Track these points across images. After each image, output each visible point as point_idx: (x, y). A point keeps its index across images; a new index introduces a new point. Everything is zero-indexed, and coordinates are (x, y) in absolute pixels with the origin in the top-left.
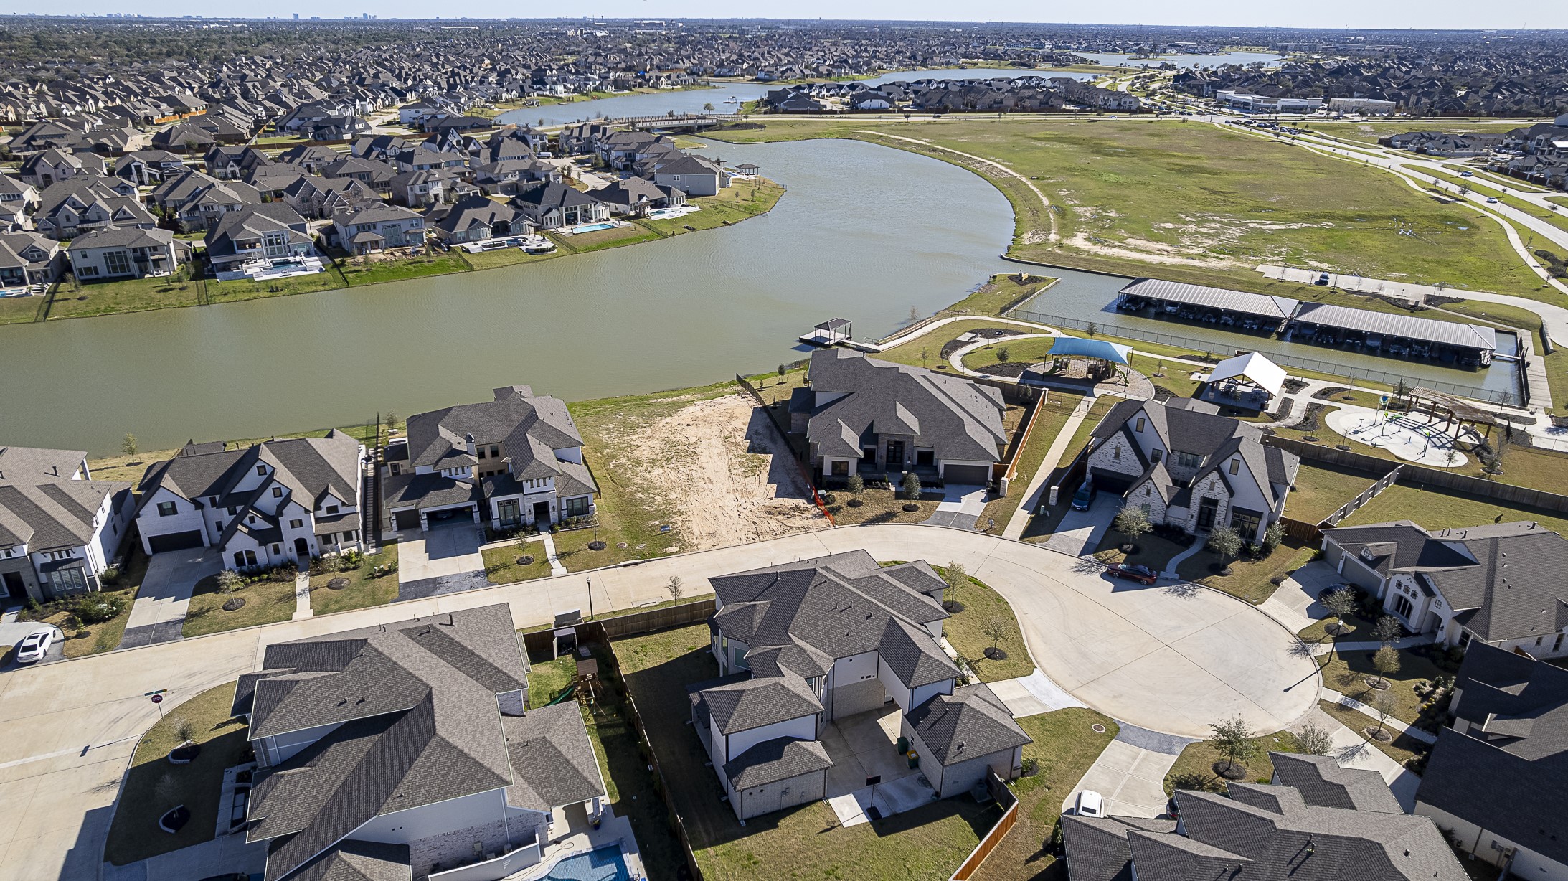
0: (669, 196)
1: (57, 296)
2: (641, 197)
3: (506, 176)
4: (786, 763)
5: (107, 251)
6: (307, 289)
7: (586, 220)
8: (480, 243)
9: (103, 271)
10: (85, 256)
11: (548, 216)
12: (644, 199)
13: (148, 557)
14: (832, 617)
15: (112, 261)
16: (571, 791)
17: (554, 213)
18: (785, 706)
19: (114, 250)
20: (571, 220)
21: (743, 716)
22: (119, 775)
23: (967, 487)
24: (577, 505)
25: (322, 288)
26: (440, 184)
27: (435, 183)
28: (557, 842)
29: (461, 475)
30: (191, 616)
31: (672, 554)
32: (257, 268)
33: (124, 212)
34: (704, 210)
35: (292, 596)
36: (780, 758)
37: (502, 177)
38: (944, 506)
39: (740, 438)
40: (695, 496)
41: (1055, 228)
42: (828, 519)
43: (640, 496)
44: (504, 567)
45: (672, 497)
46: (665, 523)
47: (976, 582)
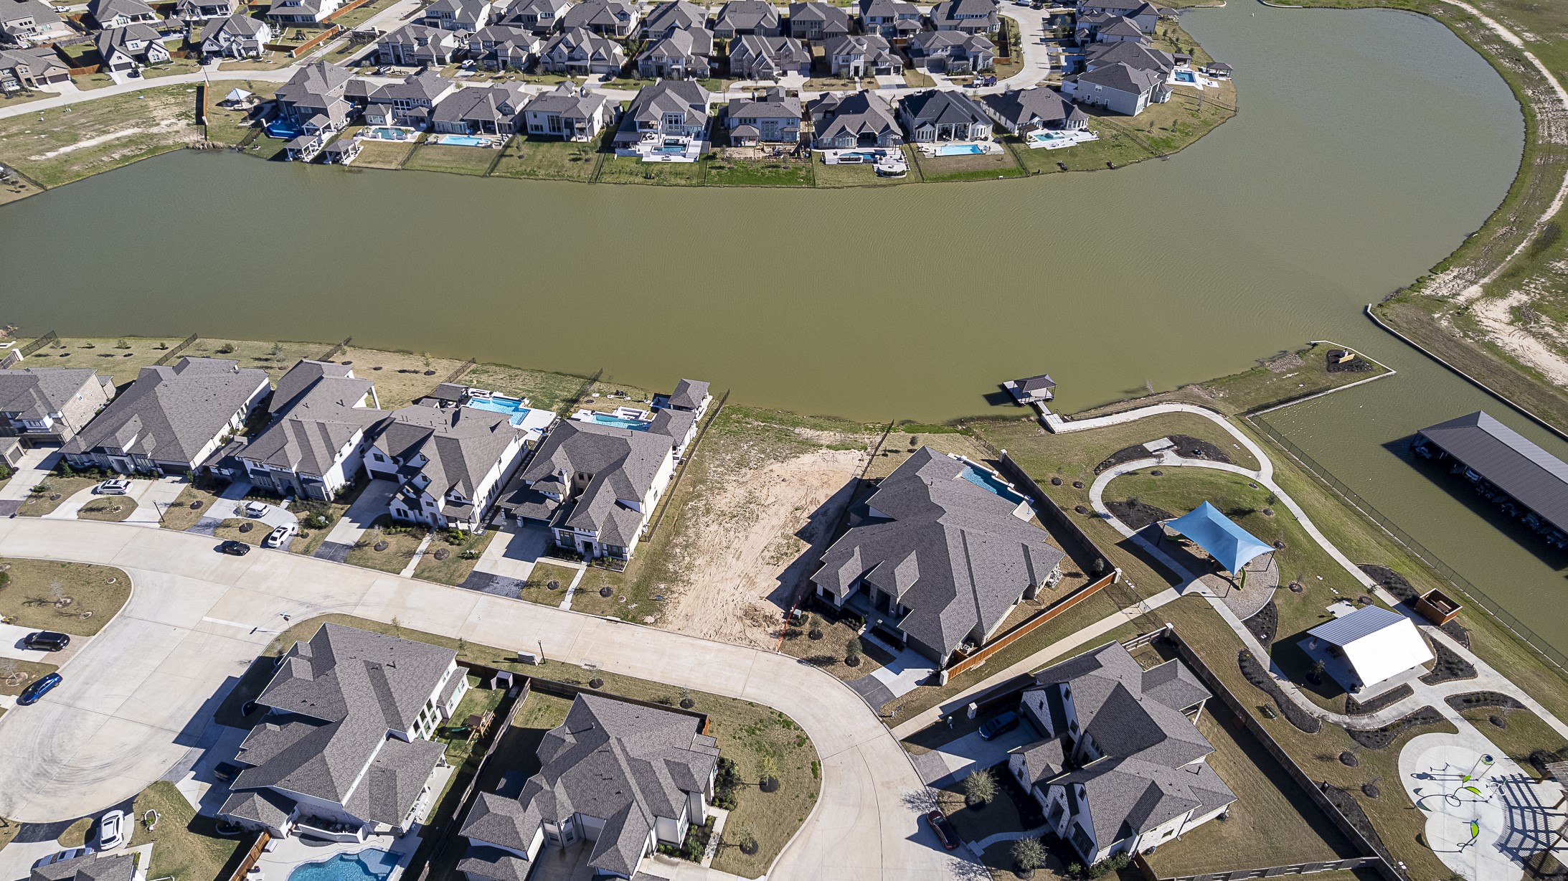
0: (1067, 118)
1: (509, 151)
2: (1034, 116)
3: (936, 51)
4: (496, 868)
5: (550, 114)
6: (673, 181)
7: (961, 135)
8: (840, 152)
9: (546, 131)
10: (535, 116)
11: (921, 130)
12: (1036, 119)
13: (370, 480)
14: (595, 780)
15: (553, 123)
16: (385, 814)
17: (928, 128)
18: (505, 835)
19: (555, 115)
20: (944, 135)
21: (477, 828)
22: (254, 658)
23: (920, 657)
24: (615, 550)
25: (683, 182)
26: (862, 57)
27: (858, 56)
28: (378, 834)
29: (551, 495)
30: (359, 545)
31: (647, 623)
32: (646, 149)
33: (600, 54)
35: (411, 554)
36: (494, 862)
37: (931, 52)
38: (883, 674)
39: (806, 515)
40: (713, 569)
41: (1495, 274)
42: (779, 642)
43: (678, 550)
44: (538, 585)
45: (697, 563)
46: (668, 589)
47: (815, 767)
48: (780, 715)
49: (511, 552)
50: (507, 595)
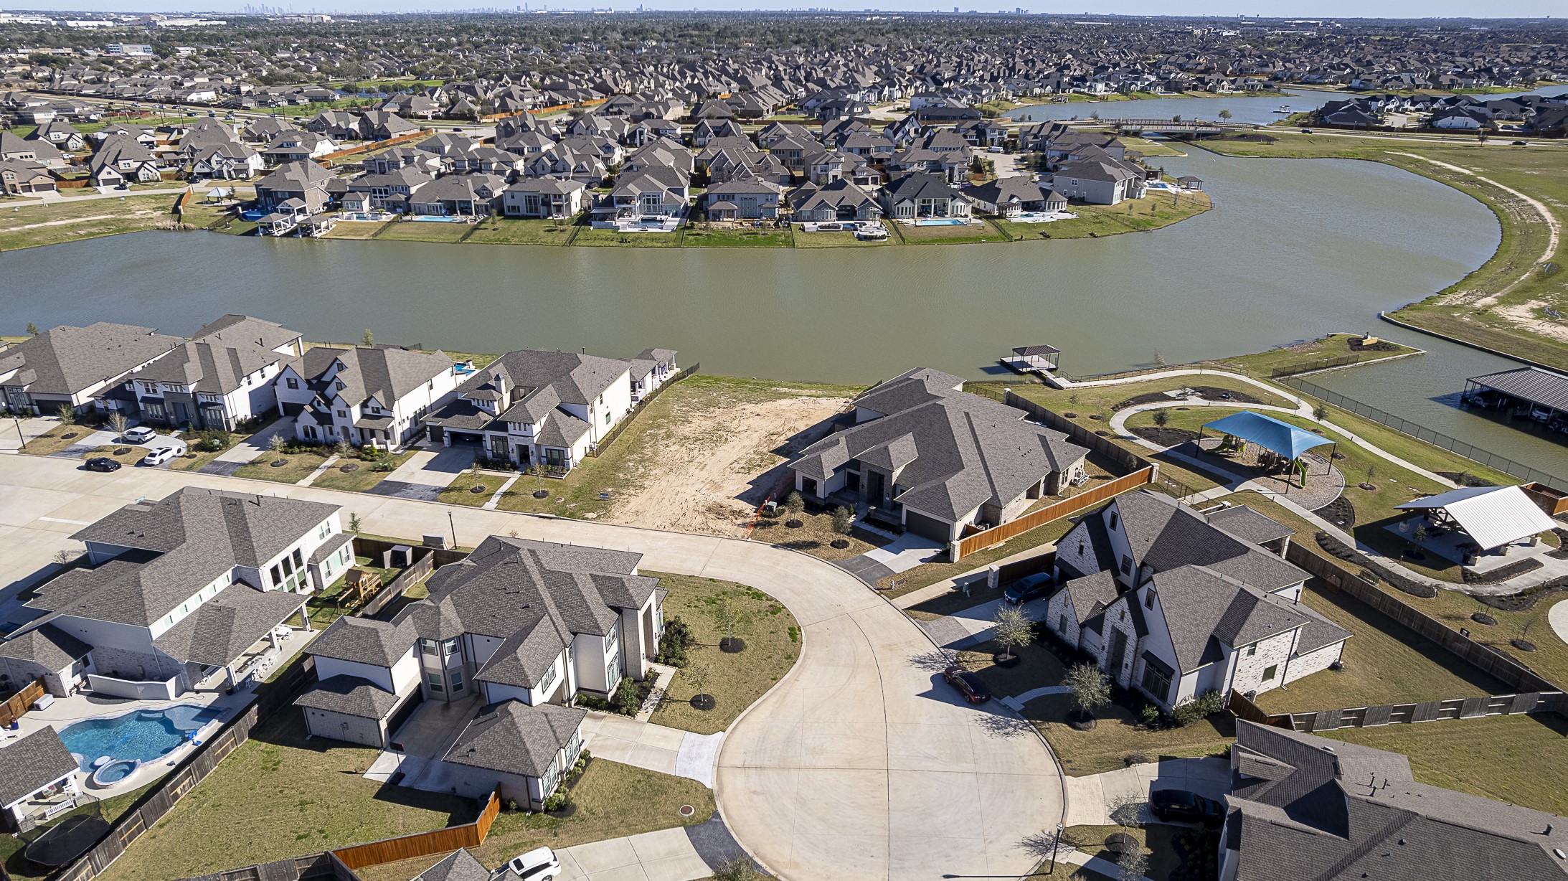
0: (1046, 200)
1: (483, 226)
2: (1012, 197)
3: (912, 164)
4: (348, 701)
5: (528, 194)
6: (649, 244)
7: (941, 212)
8: (819, 224)
9: (523, 211)
10: (513, 197)
11: (900, 206)
12: (1015, 200)
13: (281, 417)
15: (530, 203)
16: (210, 654)
17: (907, 204)
18: (364, 649)
19: (532, 194)
20: (924, 212)
23: (925, 540)
24: (556, 456)
25: (660, 245)
26: (840, 166)
27: (836, 165)
29: (486, 407)
30: (253, 463)
31: (587, 519)
32: (623, 224)
33: (582, 166)
34: (1081, 220)
35: (313, 468)
36: (346, 693)
37: (907, 165)
38: (879, 555)
39: (783, 438)
40: (672, 477)
41: (1506, 290)
42: (750, 531)
43: (631, 464)
44: (460, 489)
45: (653, 473)
46: (615, 493)
47: (794, 633)
48: (749, 588)
49: (430, 466)
50: (421, 498)
